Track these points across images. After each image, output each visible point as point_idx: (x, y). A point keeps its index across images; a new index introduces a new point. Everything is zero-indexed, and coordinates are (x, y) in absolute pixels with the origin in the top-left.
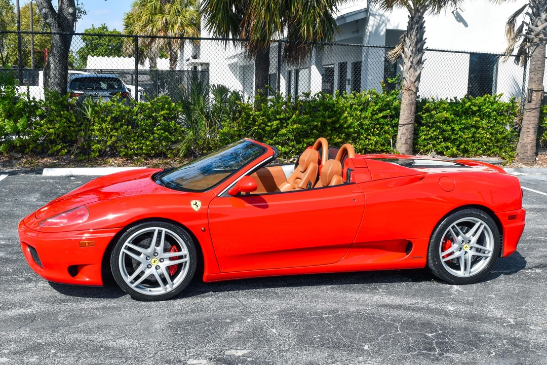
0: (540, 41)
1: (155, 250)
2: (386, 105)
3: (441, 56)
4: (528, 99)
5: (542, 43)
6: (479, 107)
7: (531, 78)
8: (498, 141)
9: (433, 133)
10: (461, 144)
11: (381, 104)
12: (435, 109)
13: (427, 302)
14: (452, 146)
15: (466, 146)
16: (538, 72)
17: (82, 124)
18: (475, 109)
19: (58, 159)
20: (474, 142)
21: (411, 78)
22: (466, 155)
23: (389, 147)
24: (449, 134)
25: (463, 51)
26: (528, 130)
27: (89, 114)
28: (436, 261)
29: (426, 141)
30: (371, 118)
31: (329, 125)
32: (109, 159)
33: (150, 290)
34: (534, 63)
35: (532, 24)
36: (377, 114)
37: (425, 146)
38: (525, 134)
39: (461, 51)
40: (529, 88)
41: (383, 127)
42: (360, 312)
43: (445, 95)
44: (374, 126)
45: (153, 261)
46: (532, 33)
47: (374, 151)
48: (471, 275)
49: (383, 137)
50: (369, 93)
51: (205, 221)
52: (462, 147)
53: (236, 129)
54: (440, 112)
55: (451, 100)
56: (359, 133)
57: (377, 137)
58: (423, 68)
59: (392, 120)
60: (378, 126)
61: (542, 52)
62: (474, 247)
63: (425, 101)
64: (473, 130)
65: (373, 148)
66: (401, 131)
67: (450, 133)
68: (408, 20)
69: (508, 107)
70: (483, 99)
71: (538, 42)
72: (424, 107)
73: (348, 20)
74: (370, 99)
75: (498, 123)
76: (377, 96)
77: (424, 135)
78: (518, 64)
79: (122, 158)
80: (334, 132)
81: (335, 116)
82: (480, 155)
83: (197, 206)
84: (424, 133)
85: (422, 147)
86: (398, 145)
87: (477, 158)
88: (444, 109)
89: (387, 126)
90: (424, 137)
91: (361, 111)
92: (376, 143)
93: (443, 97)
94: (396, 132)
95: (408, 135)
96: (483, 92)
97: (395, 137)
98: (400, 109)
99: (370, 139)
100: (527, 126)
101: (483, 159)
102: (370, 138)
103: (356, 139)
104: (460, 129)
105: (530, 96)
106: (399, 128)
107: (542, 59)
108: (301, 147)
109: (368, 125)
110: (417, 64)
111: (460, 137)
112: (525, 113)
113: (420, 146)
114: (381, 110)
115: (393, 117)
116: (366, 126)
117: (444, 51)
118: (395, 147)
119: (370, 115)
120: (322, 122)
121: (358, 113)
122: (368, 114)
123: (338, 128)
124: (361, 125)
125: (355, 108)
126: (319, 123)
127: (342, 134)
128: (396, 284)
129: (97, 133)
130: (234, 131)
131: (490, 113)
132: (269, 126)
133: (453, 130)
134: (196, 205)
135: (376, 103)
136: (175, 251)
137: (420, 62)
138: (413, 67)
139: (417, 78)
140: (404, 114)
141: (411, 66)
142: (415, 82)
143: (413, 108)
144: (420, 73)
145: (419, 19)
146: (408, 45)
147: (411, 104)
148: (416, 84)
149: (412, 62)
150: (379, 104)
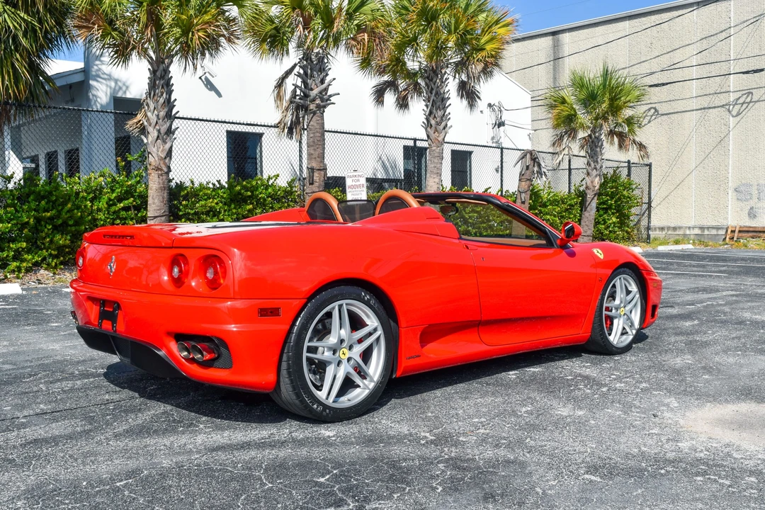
0: (316, 108)
2: (126, 192)
4: (309, 180)
5: (319, 110)
6: (252, 192)
7: (309, 155)
11: (119, 190)
12: (195, 196)
16: (318, 146)
18: (247, 194)
21: (159, 153)
30: (108, 210)
34: (312, 135)
35: (305, 87)
36: (116, 205)
40: (309, 167)
41: (125, 223)
43: (205, 177)
44: (113, 221)
46: (306, 99)
50: (101, 176)
54: (202, 200)
55: (214, 185)
58: (175, 138)
59: (138, 213)
60: (119, 221)
61: (320, 121)
63: (180, 186)
68: (148, 75)
69: (285, 191)
71: (315, 109)
72: (182, 193)
74: (103, 183)
76: (114, 180)
78: (291, 138)
80: (56, 232)
81: (53, 209)
88: (207, 196)
89: (131, 221)
91: (92, 200)
93: (203, 180)
98: (147, 197)
105: (311, 176)
106: (149, 222)
107: (321, 131)
108: (5, 256)
109: (105, 221)
110: (166, 134)
112: (306, 197)
114: (120, 199)
115: (138, 208)
116: (102, 222)
119: (106, 206)
120: (35, 218)
121: (89, 204)
122: (102, 204)
123: (61, 225)
124: (95, 221)
125: (83, 197)
126: (32, 220)
127: (68, 236)
131: (265, 200)
135: (113, 191)
137: (170, 132)
138: (160, 137)
139: (168, 153)
140: (154, 203)
141: (158, 137)
142: (165, 158)
143: (166, 194)
144: (171, 147)
145: (163, 73)
146: (152, 108)
147: (163, 189)
148: (167, 161)
149: (159, 131)
150: (117, 191)
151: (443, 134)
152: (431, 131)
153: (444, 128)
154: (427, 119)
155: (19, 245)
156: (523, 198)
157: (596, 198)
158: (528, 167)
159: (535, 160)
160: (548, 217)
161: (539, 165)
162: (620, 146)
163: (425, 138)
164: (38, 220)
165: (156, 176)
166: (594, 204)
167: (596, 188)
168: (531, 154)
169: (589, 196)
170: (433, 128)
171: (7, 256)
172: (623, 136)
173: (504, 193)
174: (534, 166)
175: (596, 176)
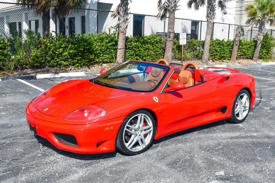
0: (173, 10)
2: (111, 40)
4: (169, 36)
7: (169, 27)
8: (157, 55)
9: (132, 52)
10: (143, 57)
11: (109, 39)
16: (172, 24)
20: (148, 56)
23: (113, 60)
26: (169, 50)
29: (128, 56)
30: (105, 46)
34: (171, 20)
35: (169, 3)
36: (108, 44)
38: (168, 52)
40: (169, 31)
41: (110, 50)
46: (169, 7)
47: (107, 62)
49: (110, 55)
50: (103, 34)
56: (100, 54)
57: (108, 55)
58: (128, 22)
59: (114, 47)
60: (108, 50)
61: (174, 15)
64: (148, 50)
65: (107, 60)
66: (119, 52)
69: (160, 40)
74: (104, 37)
75: (156, 47)
76: (107, 35)
78: (162, 20)
80: (89, 53)
81: (89, 45)
84: (128, 53)
85: (127, 59)
86: (118, 59)
88: (136, 41)
89: (112, 50)
91: (100, 42)
92: (108, 58)
94: (116, 52)
95: (123, 54)
98: (118, 41)
100: (168, 48)
102: (105, 56)
103: (98, 57)
105: (170, 35)
106: (118, 50)
111: (143, 54)
112: (167, 42)
114: (109, 42)
115: (114, 45)
116: (103, 50)
118: (116, 60)
119: (105, 44)
123: (91, 51)
125: (98, 41)
132: (58, 51)
133: (140, 50)
135: (107, 39)
137: (127, 19)
140: (120, 44)
141: (124, 21)
142: (125, 28)
143: (125, 41)
144: (127, 25)
148: (126, 29)
149: (124, 19)
151: (213, 20)
152: (209, 19)
153: (213, 18)
154: (208, 15)
156: (237, 43)
157: (261, 43)
158: (239, 32)
159: (242, 30)
160: (244, 50)
161: (243, 31)
162: (271, 25)
163: (206, 21)
164: (84, 49)
165: (122, 35)
166: (260, 46)
167: (261, 40)
168: (241, 28)
169: (259, 43)
170: (210, 18)
172: (272, 21)
173: (229, 41)
174: (241, 32)
175: (262, 35)
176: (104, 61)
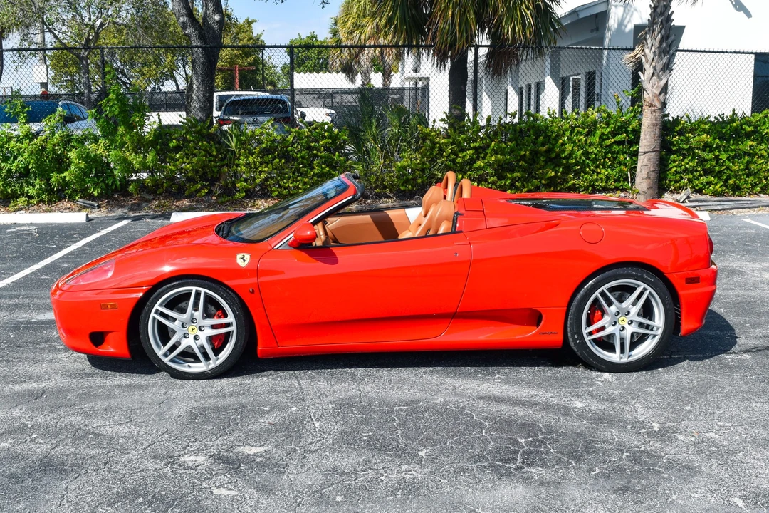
1: (192, 315)
2: (620, 127)
3: (700, 58)
6: (756, 127)
9: (687, 164)
10: (729, 178)
11: (614, 126)
12: (693, 130)
13: (550, 395)
14: (716, 181)
15: (737, 182)
17: (225, 157)
18: (749, 129)
19: (197, 201)
20: (748, 175)
21: (654, 90)
22: (737, 193)
23: (626, 183)
24: (711, 165)
25: (732, 51)
27: (233, 145)
28: (577, 339)
29: (678, 175)
30: (600, 144)
31: (542, 155)
32: (258, 201)
33: (189, 366)
36: (608, 139)
37: (676, 181)
39: (729, 51)
41: (617, 157)
42: (447, 405)
43: (706, 111)
44: (605, 155)
45: (190, 329)
47: (604, 190)
48: (631, 359)
49: (617, 169)
50: (597, 111)
51: (254, 280)
52: (731, 182)
53: (418, 161)
54: (699, 135)
56: (584, 165)
57: (609, 170)
58: (672, 74)
59: (630, 147)
60: (609, 155)
62: (636, 321)
63: (676, 121)
64: (747, 158)
65: (604, 184)
66: (641, 161)
67: (714, 163)
70: (761, 115)
72: (677, 129)
73: (582, 15)
74: (597, 119)
76: (609, 116)
77: (676, 166)
79: (274, 200)
80: (549, 163)
81: (548, 142)
82: (758, 194)
83: (245, 261)
84: (675, 164)
85: (672, 183)
86: (638, 180)
87: (753, 198)
88: (705, 131)
89: (623, 155)
90: (674, 169)
91: (586, 135)
92: (608, 178)
93: (704, 113)
94: (636, 162)
95: (651, 167)
96: (762, 107)
97: (633, 169)
98: (640, 132)
99: (600, 173)
101: (761, 199)
102: (599, 171)
103: (580, 173)
104: (728, 158)
106: (639, 157)
108: (503, 184)
109: (596, 154)
110: (662, 70)
111: (727, 168)
113: (670, 181)
114: (614, 134)
115: (630, 143)
116: (594, 156)
117: (705, 51)
118: (634, 182)
119: (599, 140)
120: (532, 151)
121: (583, 138)
122: (596, 139)
123: (554, 158)
124: (586, 154)
125: (578, 132)
126: (528, 152)
127: (560, 167)
128: (523, 369)
129: (244, 168)
130: (416, 164)
132: (460, 157)
133: (717, 158)
134: (243, 260)
135: (608, 124)
136: (220, 317)
137: (667, 67)
138: (656, 74)
139: (662, 89)
140: (645, 139)
141: (653, 73)
142: (660, 94)
143: (658, 130)
144: (667, 83)
145: (663, 9)
146: (650, 45)
147: (655, 125)
148: (662, 97)
149: (655, 68)
150: (612, 126)
155: (515, 175)
164: (534, 153)
165: (650, 112)
171: (505, 184)
176: (597, 185)
